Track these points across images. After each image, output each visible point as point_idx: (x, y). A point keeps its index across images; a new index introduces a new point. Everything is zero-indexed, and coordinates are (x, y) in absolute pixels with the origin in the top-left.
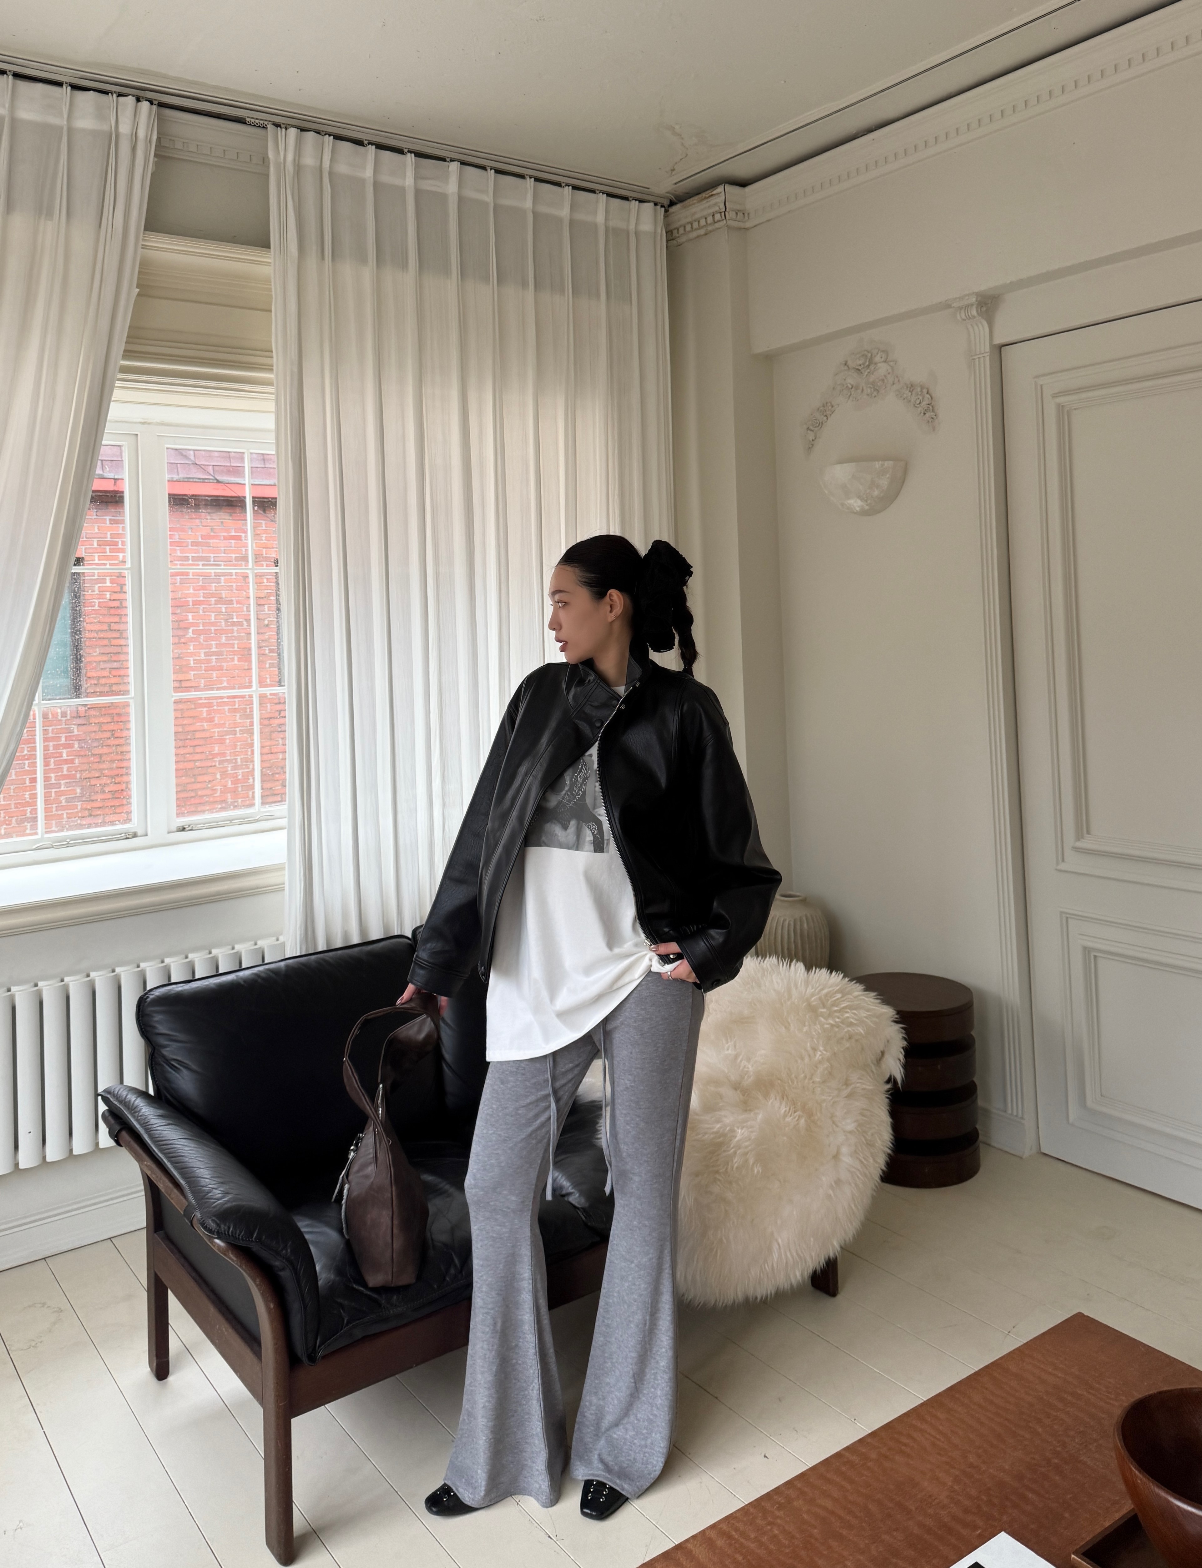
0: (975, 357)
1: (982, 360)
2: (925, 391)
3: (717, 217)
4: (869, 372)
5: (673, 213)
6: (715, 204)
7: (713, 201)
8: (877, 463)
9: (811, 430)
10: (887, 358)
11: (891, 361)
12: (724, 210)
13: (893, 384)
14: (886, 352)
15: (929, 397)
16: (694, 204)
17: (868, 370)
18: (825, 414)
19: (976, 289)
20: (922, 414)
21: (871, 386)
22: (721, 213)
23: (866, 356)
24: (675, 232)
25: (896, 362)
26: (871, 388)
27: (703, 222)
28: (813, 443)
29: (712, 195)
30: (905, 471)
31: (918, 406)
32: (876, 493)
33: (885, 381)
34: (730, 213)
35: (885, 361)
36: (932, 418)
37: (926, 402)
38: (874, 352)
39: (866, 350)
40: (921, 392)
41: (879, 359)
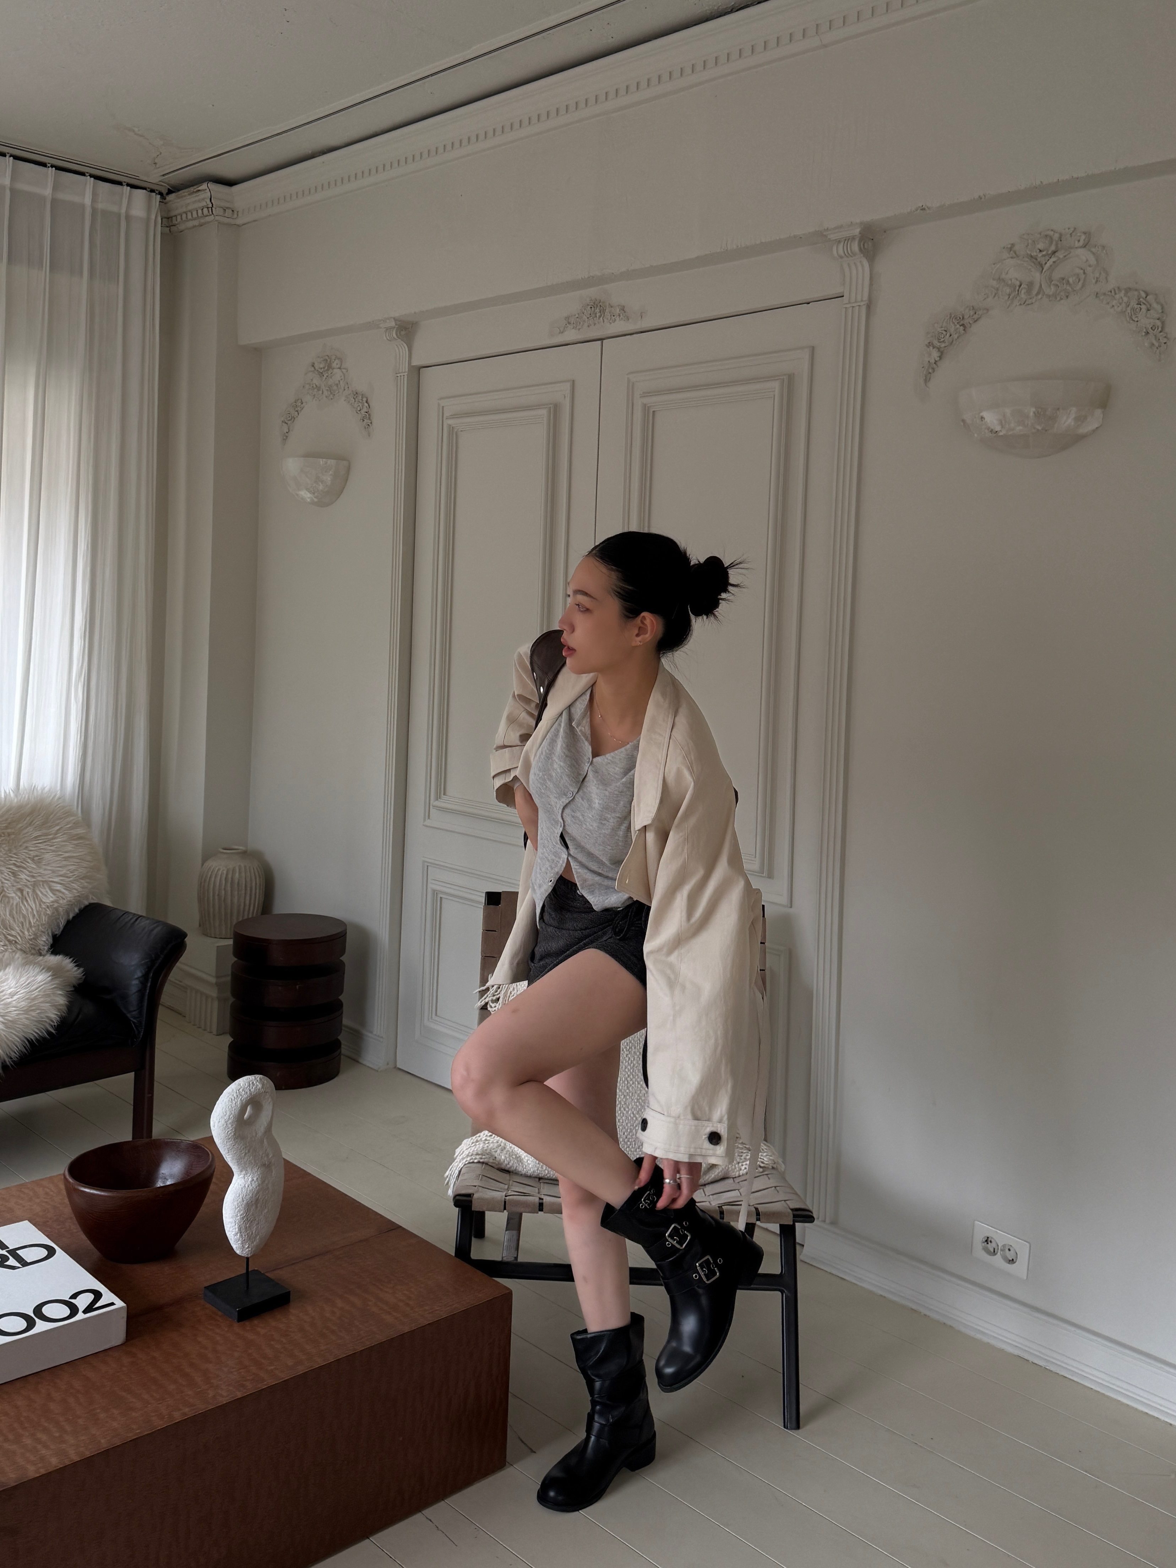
0: (398, 375)
1: (402, 377)
2: (365, 399)
3: (205, 210)
4: (327, 376)
5: (170, 201)
6: (203, 199)
7: (202, 195)
8: (321, 459)
9: (285, 423)
10: (341, 364)
11: (343, 369)
12: (211, 206)
13: (345, 390)
14: (341, 359)
15: (368, 407)
16: (185, 196)
17: (327, 375)
18: (296, 409)
19: (396, 314)
20: (362, 421)
21: (328, 388)
22: (208, 208)
23: (327, 360)
24: (174, 218)
25: (347, 370)
26: (327, 390)
27: (195, 215)
28: (287, 434)
29: (199, 190)
30: (349, 471)
31: (359, 412)
32: (321, 487)
33: (339, 386)
34: (217, 209)
35: (340, 368)
36: (369, 425)
37: (365, 410)
38: (333, 357)
39: (327, 356)
40: (362, 400)
41: (334, 365)
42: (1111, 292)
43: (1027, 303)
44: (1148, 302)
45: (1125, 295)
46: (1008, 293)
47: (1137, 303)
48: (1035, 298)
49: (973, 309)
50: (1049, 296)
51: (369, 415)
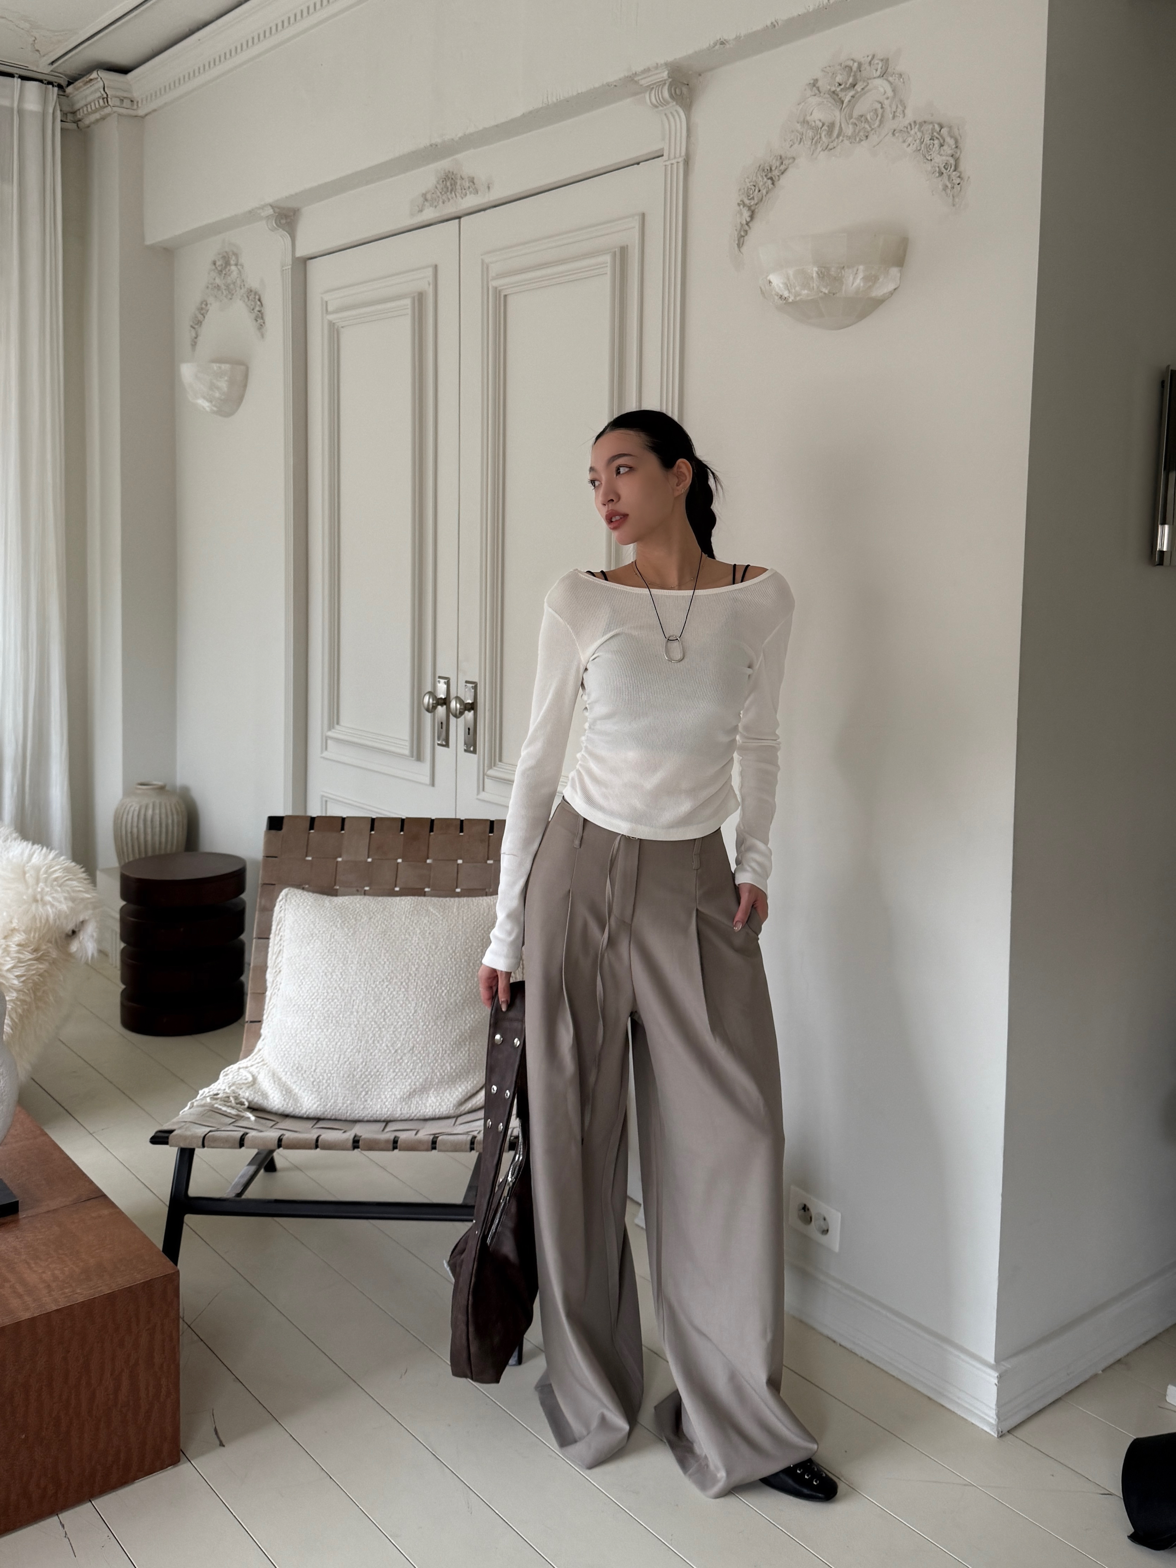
0: (283, 269)
1: (287, 272)
2: (257, 297)
4: (225, 274)
6: (98, 89)
7: (94, 86)
8: (215, 365)
9: (194, 327)
10: (238, 260)
11: (239, 265)
12: (106, 96)
13: (240, 288)
14: (236, 255)
15: (261, 306)
17: (226, 272)
18: (202, 312)
19: (272, 200)
20: (255, 321)
21: (226, 287)
23: (227, 258)
25: (242, 266)
26: (226, 289)
28: (195, 340)
30: (246, 376)
31: (252, 311)
32: (218, 394)
33: (236, 284)
35: (236, 265)
36: (261, 325)
37: (257, 308)
38: (231, 253)
39: (226, 252)
40: (255, 298)
41: (232, 262)
42: (907, 128)
43: (829, 147)
44: (942, 136)
45: (919, 130)
46: (811, 138)
47: (930, 137)
48: (836, 140)
49: (781, 157)
50: (849, 138)
51: (262, 314)
